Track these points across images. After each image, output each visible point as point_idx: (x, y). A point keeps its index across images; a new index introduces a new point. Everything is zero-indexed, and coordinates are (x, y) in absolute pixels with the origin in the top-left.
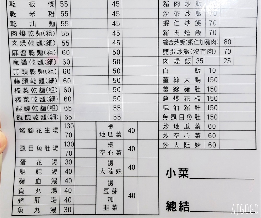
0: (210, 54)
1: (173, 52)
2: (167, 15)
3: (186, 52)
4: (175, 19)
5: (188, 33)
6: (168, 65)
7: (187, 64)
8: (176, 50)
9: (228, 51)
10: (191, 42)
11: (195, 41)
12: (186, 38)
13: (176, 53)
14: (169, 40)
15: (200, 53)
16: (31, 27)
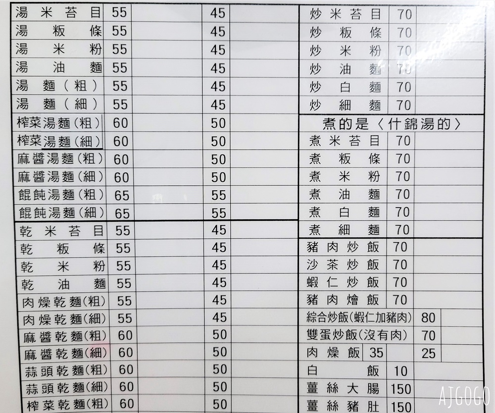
0: (396, 340)
1: (325, 335)
2: (315, 267)
3: (351, 334)
4: (330, 275)
5: (354, 299)
6: (316, 359)
7: (354, 359)
8: (332, 331)
9: (430, 335)
10: (360, 317)
11: (367, 316)
12: (351, 310)
13: (332, 336)
14: (318, 312)
15: (377, 337)
16: (61, 290)
